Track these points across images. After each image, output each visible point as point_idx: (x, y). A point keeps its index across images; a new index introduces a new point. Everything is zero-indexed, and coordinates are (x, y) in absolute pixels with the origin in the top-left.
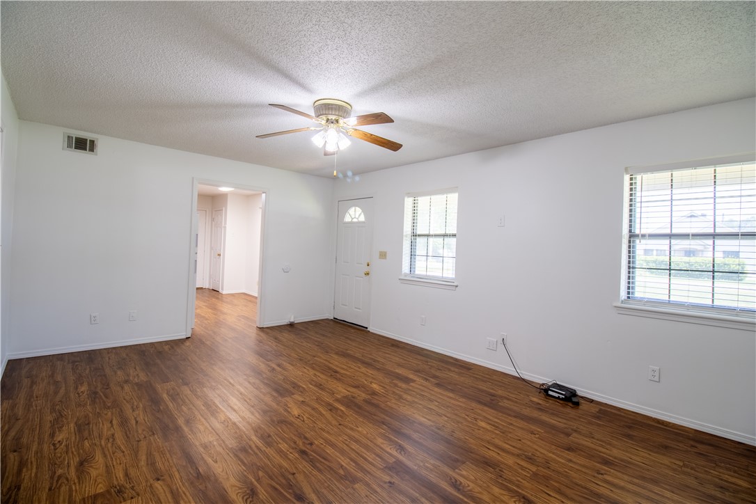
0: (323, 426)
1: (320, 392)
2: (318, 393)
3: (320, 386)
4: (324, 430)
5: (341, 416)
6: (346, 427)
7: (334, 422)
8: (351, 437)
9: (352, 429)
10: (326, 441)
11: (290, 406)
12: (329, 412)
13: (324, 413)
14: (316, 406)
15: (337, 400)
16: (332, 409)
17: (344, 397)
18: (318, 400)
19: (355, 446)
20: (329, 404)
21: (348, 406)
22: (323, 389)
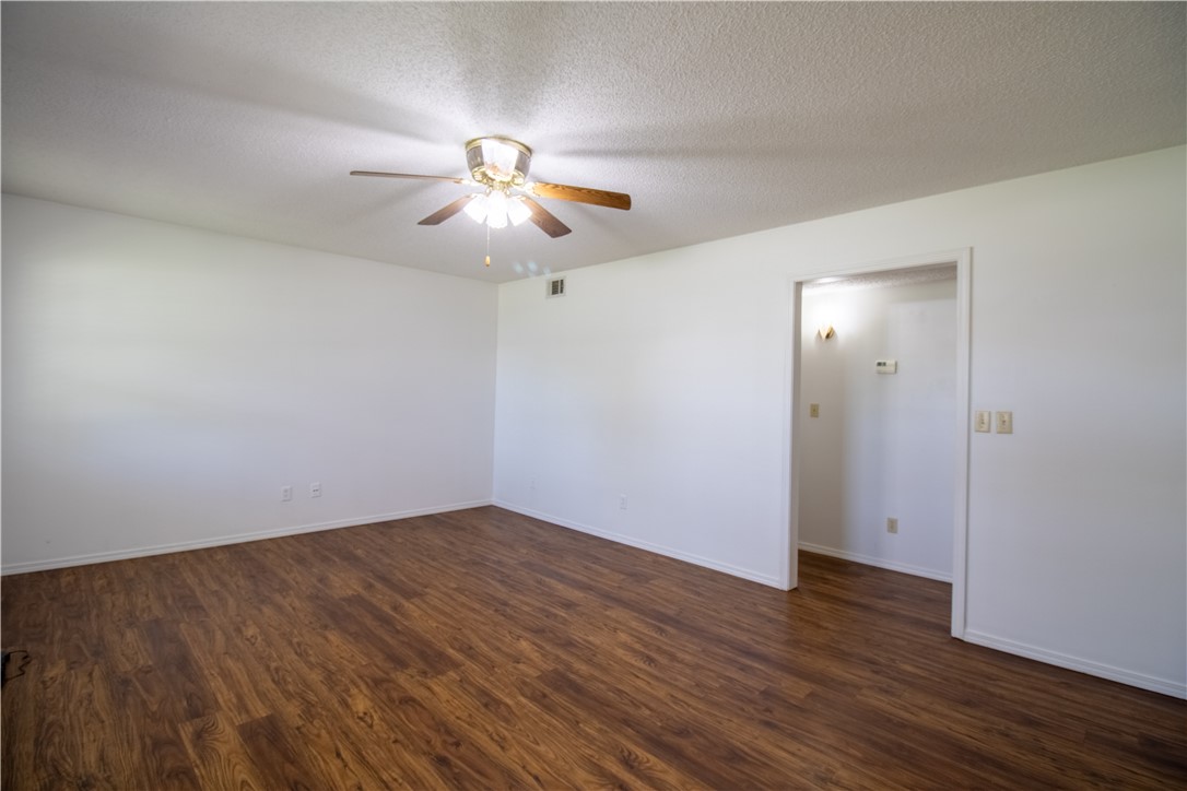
0: (483, 627)
1: (487, 685)
2: (491, 682)
3: (489, 702)
4: (483, 623)
5: (455, 639)
6: (452, 627)
7: (467, 632)
8: (451, 617)
9: (446, 624)
10: (480, 613)
11: (537, 654)
12: (473, 645)
13: (482, 644)
14: (493, 655)
15: (456, 665)
16: (469, 651)
17: (442, 673)
18: (491, 667)
19: (448, 609)
20: (472, 657)
21: (441, 655)
22: (484, 693)
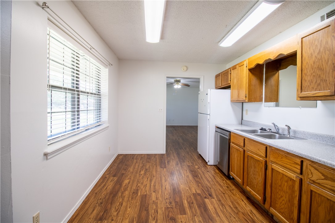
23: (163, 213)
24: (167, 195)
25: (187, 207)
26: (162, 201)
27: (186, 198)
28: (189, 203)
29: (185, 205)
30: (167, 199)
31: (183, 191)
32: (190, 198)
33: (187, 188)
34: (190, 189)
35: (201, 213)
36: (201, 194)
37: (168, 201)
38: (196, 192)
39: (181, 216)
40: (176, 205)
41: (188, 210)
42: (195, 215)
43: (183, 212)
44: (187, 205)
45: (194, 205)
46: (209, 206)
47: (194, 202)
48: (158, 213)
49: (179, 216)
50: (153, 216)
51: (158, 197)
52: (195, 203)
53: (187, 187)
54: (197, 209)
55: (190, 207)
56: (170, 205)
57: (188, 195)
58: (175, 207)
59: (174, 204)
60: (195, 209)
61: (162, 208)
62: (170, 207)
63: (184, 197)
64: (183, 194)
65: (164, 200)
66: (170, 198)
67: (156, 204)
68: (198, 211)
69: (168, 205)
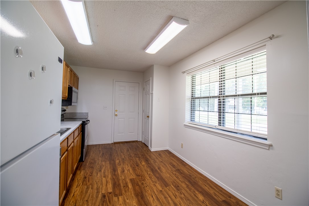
23: (146, 177)
24: (147, 189)
25: (129, 183)
26: (150, 184)
27: (130, 190)
28: (127, 186)
29: (131, 184)
30: (146, 186)
31: (133, 197)
32: (126, 190)
33: (128, 201)
34: (125, 201)
35: (118, 181)
36: (113, 196)
37: (145, 185)
38: (118, 198)
39: (133, 178)
40: (138, 183)
41: (128, 181)
42: (123, 179)
43: (132, 180)
44: (129, 184)
45: (124, 185)
46: (111, 187)
47: (122, 188)
48: (149, 177)
49: (134, 177)
50: (151, 175)
51: (155, 187)
52: (122, 186)
53: (128, 203)
54: (121, 183)
55: (126, 183)
56: (142, 182)
57: (128, 193)
58: (138, 182)
59: (140, 183)
60: (123, 183)
61: (147, 180)
62: (142, 181)
63: (132, 190)
64: (132, 193)
65: (149, 185)
66: (144, 188)
67: (153, 181)
68: (121, 182)
69: (144, 182)
